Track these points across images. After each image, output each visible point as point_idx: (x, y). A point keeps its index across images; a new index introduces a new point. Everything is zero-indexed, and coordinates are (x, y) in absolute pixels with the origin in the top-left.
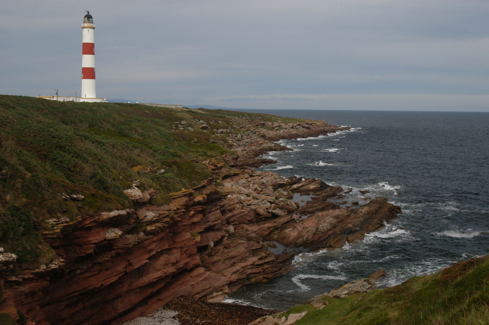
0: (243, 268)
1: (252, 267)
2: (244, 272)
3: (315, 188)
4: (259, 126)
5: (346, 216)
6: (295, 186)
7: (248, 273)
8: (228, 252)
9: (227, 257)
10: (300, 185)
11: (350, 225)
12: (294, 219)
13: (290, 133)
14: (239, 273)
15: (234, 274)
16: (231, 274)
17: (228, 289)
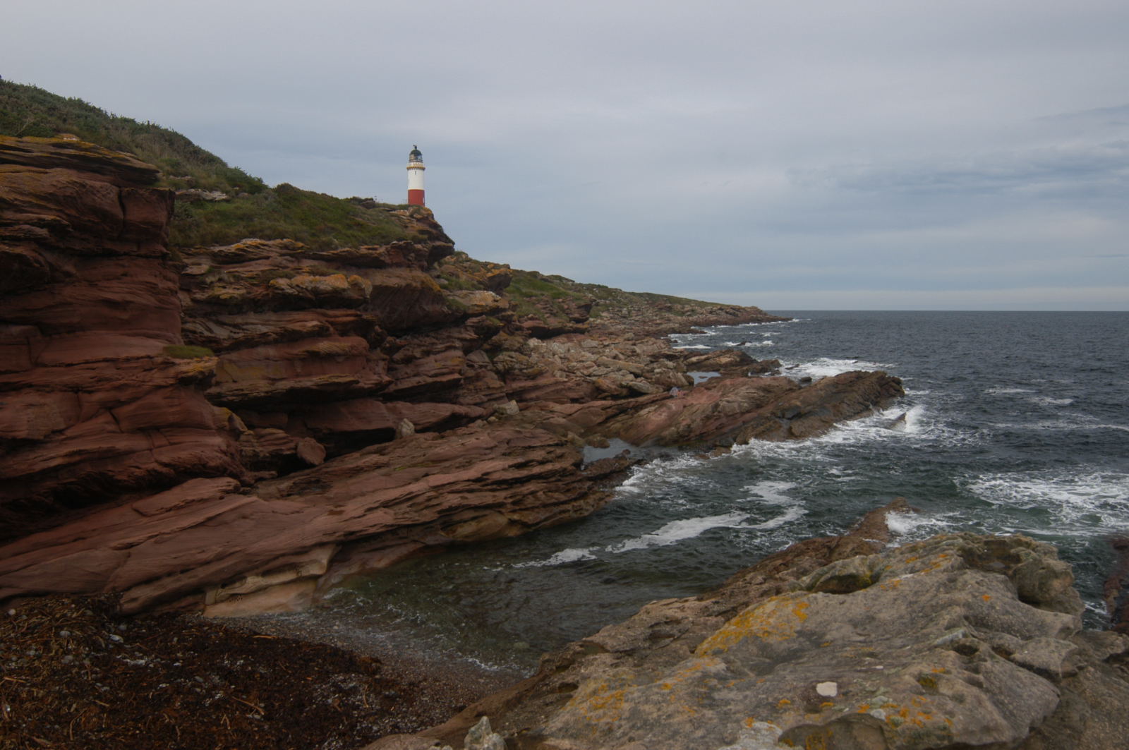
7: (446, 505)
12: (672, 396)
14: (411, 506)
15: (384, 507)
16: (370, 510)
17: (325, 562)
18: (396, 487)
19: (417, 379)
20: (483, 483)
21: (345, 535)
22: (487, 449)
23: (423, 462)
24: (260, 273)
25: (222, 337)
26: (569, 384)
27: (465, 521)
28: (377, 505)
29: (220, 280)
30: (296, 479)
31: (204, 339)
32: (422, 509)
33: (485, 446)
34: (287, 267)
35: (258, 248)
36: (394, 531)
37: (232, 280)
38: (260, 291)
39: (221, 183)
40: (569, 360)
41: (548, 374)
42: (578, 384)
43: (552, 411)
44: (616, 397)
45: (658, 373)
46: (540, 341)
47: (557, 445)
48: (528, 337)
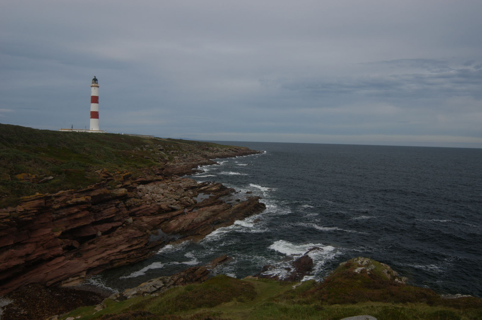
0: (109, 255)
1: (118, 254)
2: (108, 258)
3: (216, 190)
4: (204, 150)
5: (222, 210)
6: (202, 188)
7: (111, 259)
8: (106, 241)
9: (104, 245)
10: (206, 187)
11: (220, 218)
12: (184, 212)
13: (224, 154)
16: (94, 261)
17: (85, 274)
18: (98, 254)
19: (102, 217)
20: (120, 252)
22: (122, 241)
24: (63, 200)
26: (151, 207)
27: (115, 263)
28: (95, 260)
29: (54, 203)
33: (121, 240)
36: (99, 267)
37: (57, 203)
38: (64, 204)
40: (154, 193)
41: (144, 204)
42: (154, 207)
43: (143, 221)
44: (167, 211)
45: (185, 199)
46: (143, 185)
47: (142, 236)
48: (139, 184)
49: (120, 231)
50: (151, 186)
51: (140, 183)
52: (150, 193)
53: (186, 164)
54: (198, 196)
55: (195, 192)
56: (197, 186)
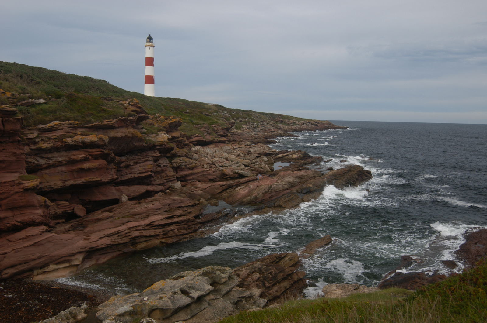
2: (129, 234)
4: (278, 122)
5: (312, 177)
6: (280, 156)
10: (285, 154)
11: (310, 185)
13: (301, 128)
14: (118, 236)
15: (107, 237)
16: (101, 238)
17: (81, 259)
19: (131, 175)
20: (151, 226)
21: (90, 249)
23: (128, 215)
24: (59, 136)
25: (42, 163)
26: (210, 172)
28: (104, 236)
30: (72, 223)
31: (35, 165)
32: (123, 238)
33: (157, 208)
34: (71, 133)
35: (59, 125)
36: (110, 247)
37: (47, 140)
38: (59, 144)
39: (43, 95)
40: (215, 157)
41: (200, 167)
42: (214, 172)
43: (197, 187)
44: (232, 178)
45: (257, 165)
46: (201, 147)
47: (193, 206)
48: (195, 145)
49: (159, 197)
50: (211, 149)
51: (196, 143)
52: (209, 157)
53: (257, 135)
54: (274, 164)
55: (271, 159)
56: (272, 153)
